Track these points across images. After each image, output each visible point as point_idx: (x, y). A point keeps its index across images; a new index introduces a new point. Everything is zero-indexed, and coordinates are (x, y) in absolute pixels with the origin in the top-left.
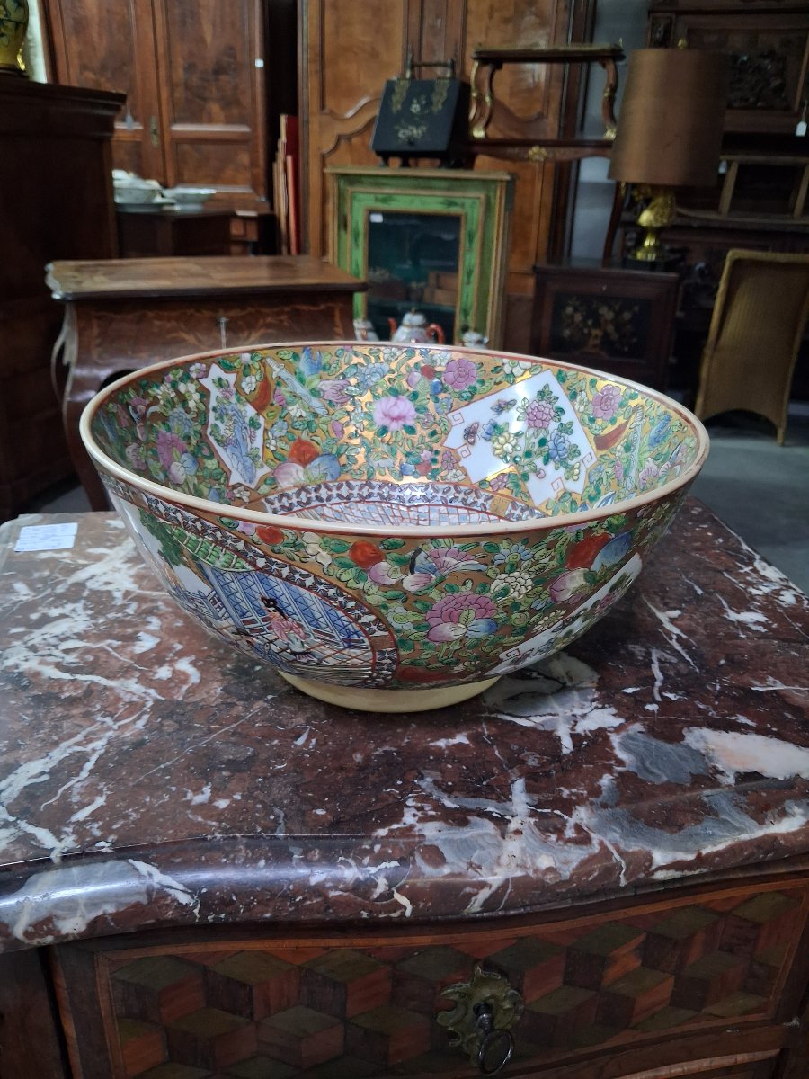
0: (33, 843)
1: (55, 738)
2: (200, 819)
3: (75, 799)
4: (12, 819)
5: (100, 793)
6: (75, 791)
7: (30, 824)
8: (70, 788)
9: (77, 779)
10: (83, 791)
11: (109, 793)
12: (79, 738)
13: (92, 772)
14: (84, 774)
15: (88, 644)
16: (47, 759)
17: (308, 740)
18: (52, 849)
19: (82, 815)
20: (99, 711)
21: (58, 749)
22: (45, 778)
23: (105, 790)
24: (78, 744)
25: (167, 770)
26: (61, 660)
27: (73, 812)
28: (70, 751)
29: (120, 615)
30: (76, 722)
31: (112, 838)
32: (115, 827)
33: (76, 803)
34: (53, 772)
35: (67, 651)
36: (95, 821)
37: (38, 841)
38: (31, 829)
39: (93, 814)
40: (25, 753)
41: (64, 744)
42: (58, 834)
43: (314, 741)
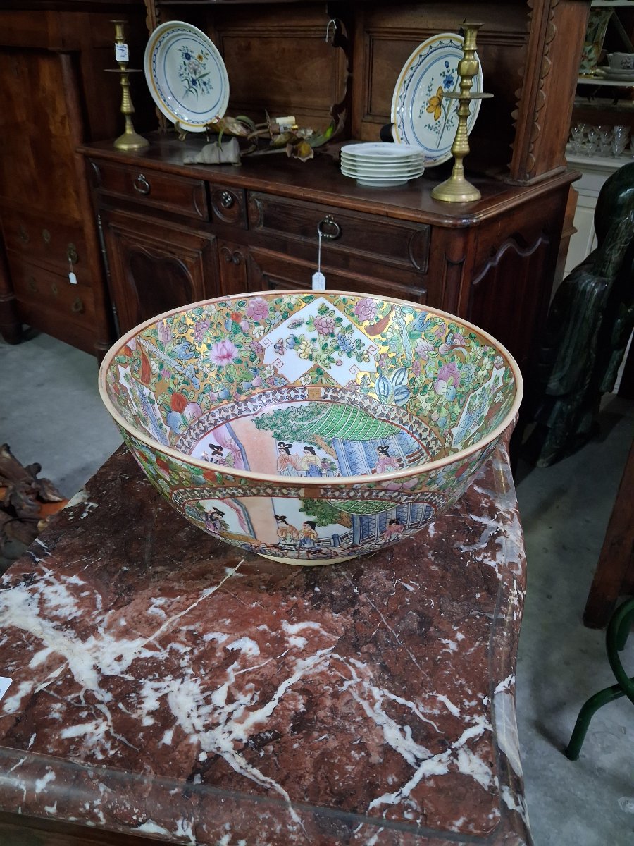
0: (477, 740)
1: (359, 719)
2: (473, 649)
3: (436, 712)
4: (449, 751)
5: (434, 698)
6: (427, 711)
7: (457, 740)
8: (423, 713)
9: (415, 709)
10: (429, 707)
11: (435, 692)
12: (365, 704)
13: (408, 699)
14: (410, 704)
15: (227, 685)
16: (384, 726)
17: (411, 585)
18: (484, 728)
19: (455, 710)
20: (333, 686)
21: (374, 718)
22: (408, 729)
23: (431, 694)
24: (372, 705)
25: (418, 659)
26: (243, 707)
27: (450, 715)
28: (380, 711)
29: (187, 657)
30: (343, 704)
31: (480, 695)
32: (470, 692)
33: (441, 712)
34: (402, 722)
35: (230, 699)
36: (462, 703)
37: (476, 737)
38: (463, 740)
39: (455, 704)
40: (373, 740)
41: (369, 713)
42: (470, 725)
43: (411, 582)
